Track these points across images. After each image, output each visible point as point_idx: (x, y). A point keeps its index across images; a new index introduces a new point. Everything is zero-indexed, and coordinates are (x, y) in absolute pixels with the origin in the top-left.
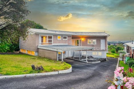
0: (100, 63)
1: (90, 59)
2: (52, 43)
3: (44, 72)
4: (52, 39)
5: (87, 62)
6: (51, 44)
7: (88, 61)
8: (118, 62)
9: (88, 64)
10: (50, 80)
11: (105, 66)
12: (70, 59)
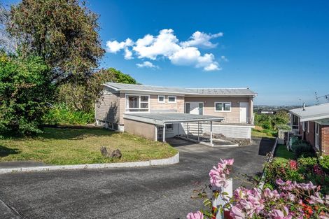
0: (237, 147)
1: (219, 140)
2: (149, 108)
3: (122, 161)
4: (149, 102)
5: (213, 145)
6: (147, 110)
7: (213, 142)
8: (275, 147)
9: (213, 149)
10: (129, 177)
11: (246, 154)
12: (181, 139)
